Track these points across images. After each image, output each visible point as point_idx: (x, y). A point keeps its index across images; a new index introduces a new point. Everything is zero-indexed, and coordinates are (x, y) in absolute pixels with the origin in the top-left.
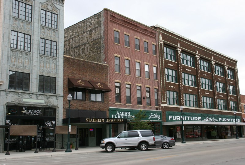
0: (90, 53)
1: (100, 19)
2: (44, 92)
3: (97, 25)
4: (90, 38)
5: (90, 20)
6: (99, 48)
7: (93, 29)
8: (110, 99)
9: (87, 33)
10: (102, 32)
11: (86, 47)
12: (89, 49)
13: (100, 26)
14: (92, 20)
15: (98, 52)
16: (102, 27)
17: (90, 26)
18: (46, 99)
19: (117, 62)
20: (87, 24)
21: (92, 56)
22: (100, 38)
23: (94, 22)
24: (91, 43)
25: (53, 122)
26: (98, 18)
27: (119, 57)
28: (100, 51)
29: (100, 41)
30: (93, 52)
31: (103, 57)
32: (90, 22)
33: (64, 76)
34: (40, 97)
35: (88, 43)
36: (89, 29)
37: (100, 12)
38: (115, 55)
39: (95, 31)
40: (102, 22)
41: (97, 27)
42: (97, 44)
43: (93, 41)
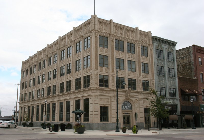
0: (183, 71)
1: (190, 51)
2: (171, 97)
3: (187, 55)
4: (182, 62)
5: (182, 51)
6: (190, 68)
7: (184, 57)
8: (200, 99)
9: (180, 59)
10: (192, 59)
11: (179, 67)
12: (182, 69)
13: (190, 55)
14: (183, 51)
15: (190, 71)
16: (192, 56)
17: (181, 54)
18: (172, 100)
19: (201, 76)
20: (179, 53)
21: (185, 73)
22: (190, 63)
23: (184, 53)
24: (184, 65)
25: (176, 113)
26: (188, 50)
27: (202, 74)
28: (191, 70)
29: (191, 65)
30: (186, 71)
31: (193, 74)
32: (181, 52)
33: (179, 87)
34: (171, 100)
35: (181, 65)
36: (181, 56)
37: (190, 47)
38: (200, 72)
39: (186, 58)
40: (191, 53)
41: (188, 56)
42: (188, 66)
43: (185, 64)
